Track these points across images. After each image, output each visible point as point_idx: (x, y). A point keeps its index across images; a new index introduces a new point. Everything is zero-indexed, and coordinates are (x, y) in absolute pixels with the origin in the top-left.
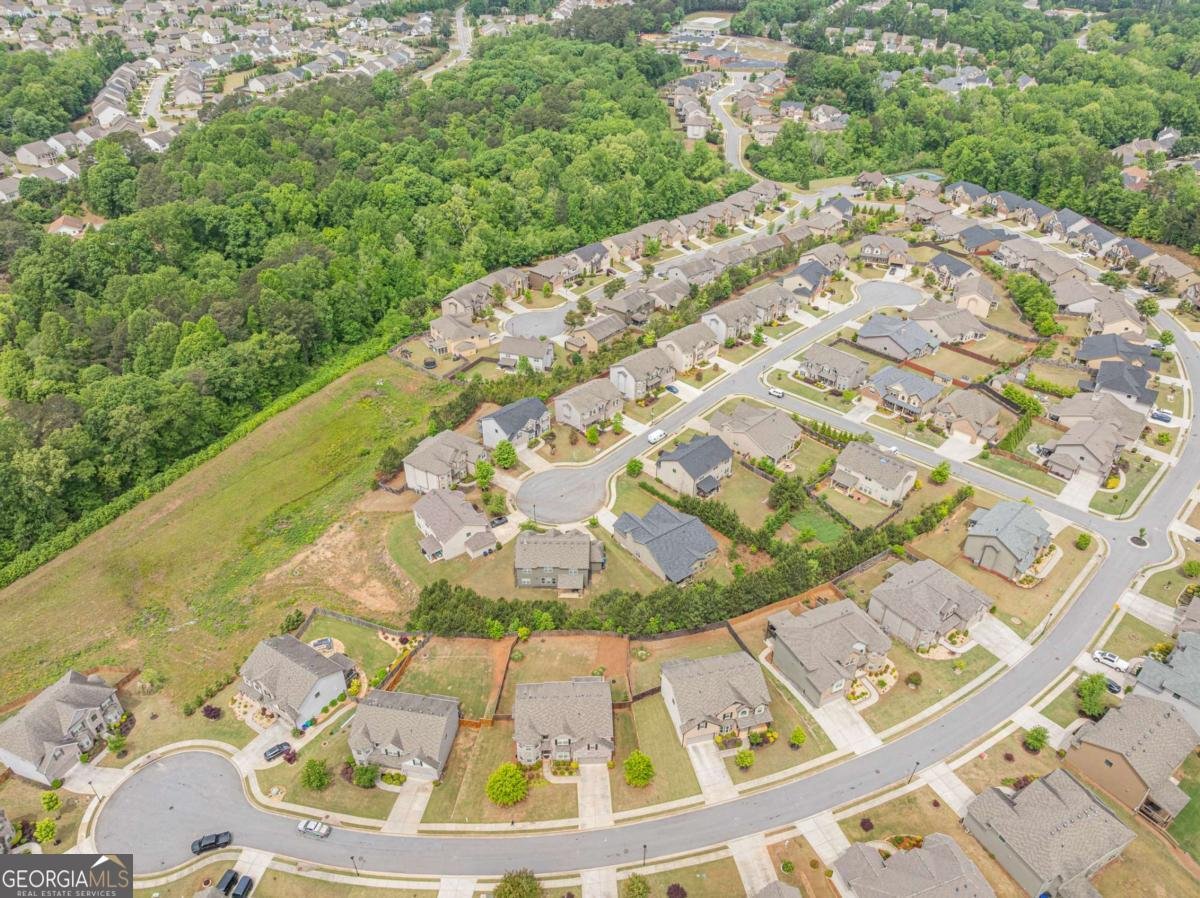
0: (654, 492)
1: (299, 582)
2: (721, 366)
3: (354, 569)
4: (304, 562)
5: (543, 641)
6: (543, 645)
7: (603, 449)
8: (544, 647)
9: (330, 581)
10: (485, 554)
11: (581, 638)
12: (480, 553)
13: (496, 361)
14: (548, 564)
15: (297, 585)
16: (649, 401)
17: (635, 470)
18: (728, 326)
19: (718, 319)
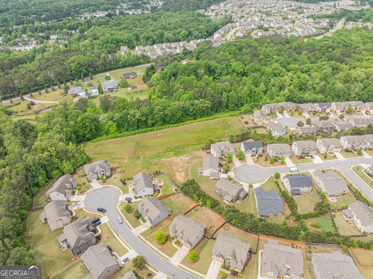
0: (278, 186)
1: (168, 164)
2: (337, 156)
3: (182, 167)
4: (172, 160)
5: (206, 209)
6: (205, 210)
7: (274, 166)
8: (205, 211)
9: (174, 167)
10: (214, 179)
11: (216, 214)
12: (213, 178)
13: (266, 128)
14: (224, 190)
15: (167, 165)
16: (301, 157)
17: (277, 176)
18: (348, 143)
19: (346, 140)
